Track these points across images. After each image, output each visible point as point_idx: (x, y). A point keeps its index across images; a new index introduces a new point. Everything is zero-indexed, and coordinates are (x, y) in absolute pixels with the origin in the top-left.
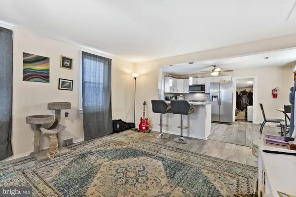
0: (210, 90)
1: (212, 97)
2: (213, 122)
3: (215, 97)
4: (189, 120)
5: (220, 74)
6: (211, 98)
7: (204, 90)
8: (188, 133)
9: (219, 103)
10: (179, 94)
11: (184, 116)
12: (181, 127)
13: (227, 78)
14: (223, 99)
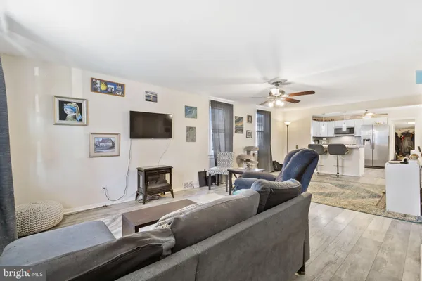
0: (361, 132)
1: (364, 140)
2: (366, 167)
3: (367, 140)
4: (343, 160)
5: (373, 116)
6: (362, 141)
7: (353, 133)
8: (343, 171)
9: (372, 146)
10: (322, 138)
11: (340, 157)
12: (337, 166)
13: (381, 120)
14: (376, 142)
